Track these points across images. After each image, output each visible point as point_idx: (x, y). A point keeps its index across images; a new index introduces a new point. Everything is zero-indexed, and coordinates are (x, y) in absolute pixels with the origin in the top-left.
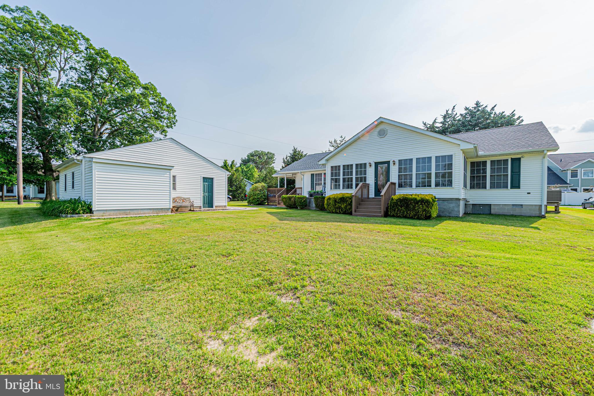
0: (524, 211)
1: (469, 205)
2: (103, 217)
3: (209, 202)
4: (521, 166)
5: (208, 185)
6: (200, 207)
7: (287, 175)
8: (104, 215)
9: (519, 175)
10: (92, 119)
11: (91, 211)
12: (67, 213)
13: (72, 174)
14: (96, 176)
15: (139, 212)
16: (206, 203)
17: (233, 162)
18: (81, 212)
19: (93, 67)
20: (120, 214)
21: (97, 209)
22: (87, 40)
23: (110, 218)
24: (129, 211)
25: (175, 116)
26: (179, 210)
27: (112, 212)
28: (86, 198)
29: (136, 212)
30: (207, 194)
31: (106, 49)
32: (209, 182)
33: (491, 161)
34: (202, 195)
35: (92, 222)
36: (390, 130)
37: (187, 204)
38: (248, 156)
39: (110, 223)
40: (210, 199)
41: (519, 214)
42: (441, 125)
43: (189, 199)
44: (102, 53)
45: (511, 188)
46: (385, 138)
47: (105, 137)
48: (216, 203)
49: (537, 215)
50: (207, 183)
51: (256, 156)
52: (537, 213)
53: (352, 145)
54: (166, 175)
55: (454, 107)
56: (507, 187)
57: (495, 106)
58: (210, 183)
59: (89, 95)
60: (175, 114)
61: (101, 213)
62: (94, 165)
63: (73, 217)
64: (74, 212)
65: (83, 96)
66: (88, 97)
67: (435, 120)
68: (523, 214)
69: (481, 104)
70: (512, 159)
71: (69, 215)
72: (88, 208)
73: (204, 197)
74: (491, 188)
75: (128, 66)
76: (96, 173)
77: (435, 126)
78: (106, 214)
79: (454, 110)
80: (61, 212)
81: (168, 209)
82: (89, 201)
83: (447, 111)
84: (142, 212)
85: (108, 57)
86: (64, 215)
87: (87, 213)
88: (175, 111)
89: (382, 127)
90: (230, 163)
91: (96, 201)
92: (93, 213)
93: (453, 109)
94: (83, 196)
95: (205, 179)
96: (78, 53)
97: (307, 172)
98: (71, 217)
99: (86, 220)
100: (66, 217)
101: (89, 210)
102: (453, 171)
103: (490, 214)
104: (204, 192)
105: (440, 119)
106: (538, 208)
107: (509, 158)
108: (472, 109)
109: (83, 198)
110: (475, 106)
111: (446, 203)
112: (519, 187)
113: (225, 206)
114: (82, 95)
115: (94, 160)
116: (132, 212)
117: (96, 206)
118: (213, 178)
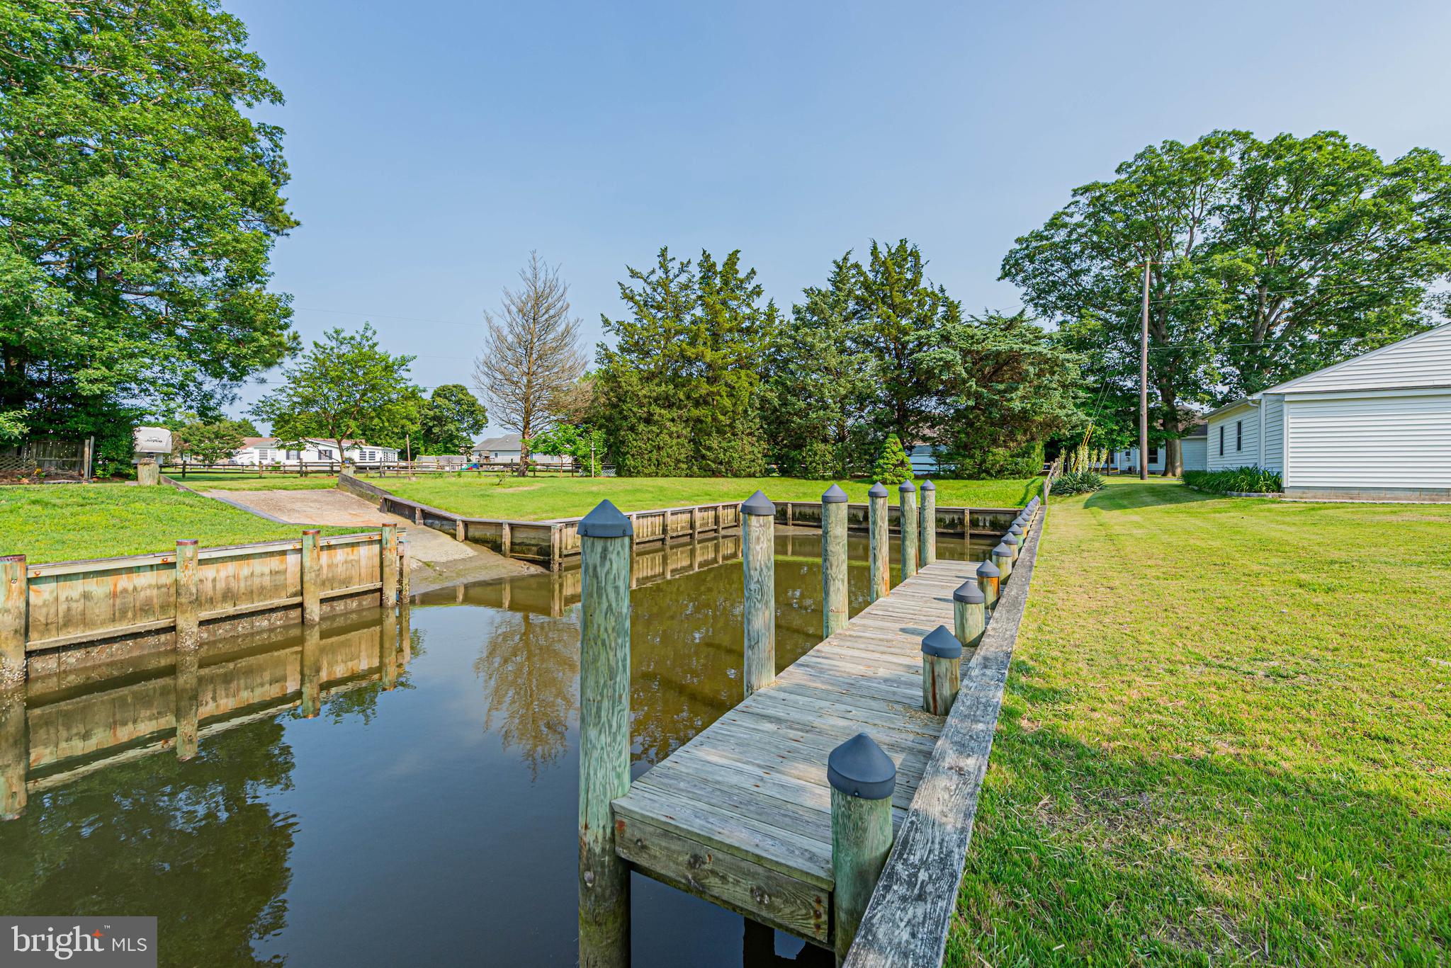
2: (1303, 500)
8: (1305, 496)
10: (1250, 299)
11: (1280, 488)
12: (1242, 490)
13: (1236, 425)
14: (1290, 426)
18: (1264, 489)
20: (1337, 497)
21: (1290, 485)
23: (1317, 503)
24: (1357, 492)
27: (1320, 492)
28: (1267, 466)
29: (1373, 494)
35: (1285, 505)
39: (1320, 509)
47: (1278, 332)
61: (1299, 493)
62: (1286, 407)
63: (1252, 496)
64: (1252, 488)
72: (1275, 482)
76: (1290, 421)
78: (1310, 495)
80: (1231, 489)
82: (1275, 471)
84: (1390, 494)
86: (1235, 493)
87: (1273, 491)
91: (1290, 470)
92: (1283, 492)
94: (1263, 463)
99: (1273, 502)
100: (1240, 496)
101: (1276, 485)
109: (1262, 466)
115: (1287, 398)
117: (1290, 479)
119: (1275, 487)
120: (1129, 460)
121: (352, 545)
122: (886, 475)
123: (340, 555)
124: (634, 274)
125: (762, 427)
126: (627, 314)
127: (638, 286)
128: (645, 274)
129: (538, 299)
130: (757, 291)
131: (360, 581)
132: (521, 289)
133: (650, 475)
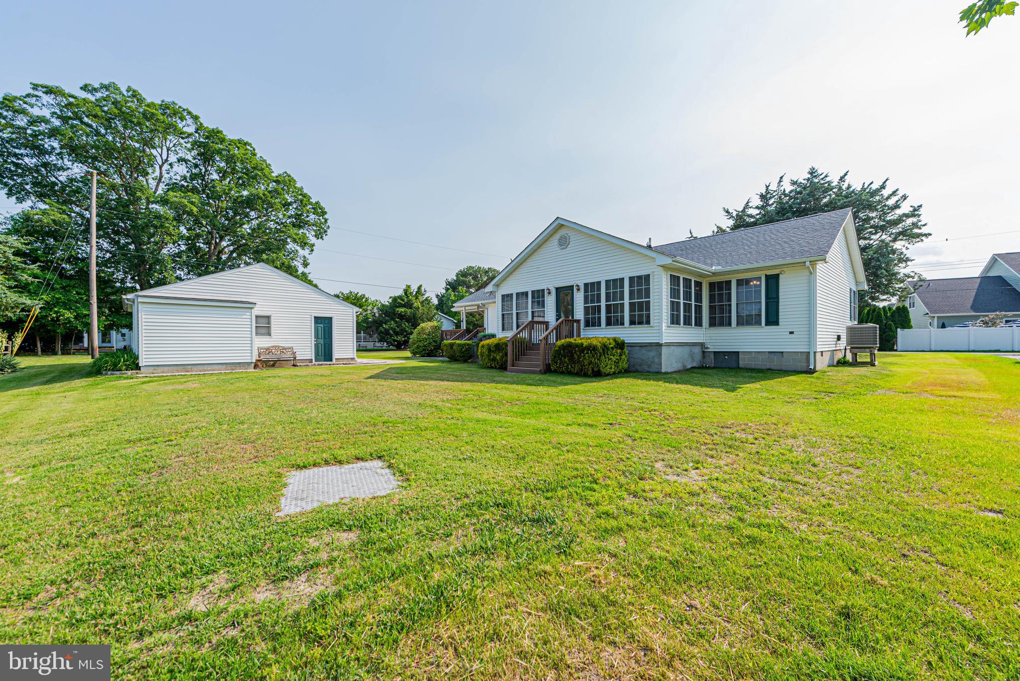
0: (786, 364)
1: (708, 354)
3: (325, 352)
4: (781, 287)
5: (324, 327)
6: (311, 361)
7: (467, 308)
8: (155, 371)
9: (778, 302)
11: (138, 368)
12: (108, 370)
14: (144, 320)
15: (206, 368)
16: (320, 354)
17: (419, 288)
18: (124, 367)
19: (207, 157)
20: (178, 371)
21: (144, 364)
22: (196, 118)
24: (190, 367)
25: (326, 220)
26: (277, 365)
27: (166, 369)
29: (200, 368)
30: (321, 341)
31: (220, 129)
32: (324, 326)
33: (737, 280)
34: (313, 343)
36: (574, 238)
37: (288, 355)
38: (457, 275)
40: (327, 349)
41: (779, 368)
42: (758, 211)
43: (291, 348)
44: (214, 134)
45: (766, 325)
46: (568, 249)
48: (336, 355)
49: (805, 369)
50: (322, 325)
51: (471, 274)
52: (802, 365)
53: (528, 260)
54: (244, 317)
55: (781, 178)
56: (760, 324)
57: (846, 175)
58: (327, 325)
59: (194, 200)
60: (326, 216)
61: (151, 370)
62: (140, 306)
63: (113, 374)
64: (115, 368)
65: (185, 201)
66: (192, 203)
67: (748, 203)
68: (784, 368)
69: (820, 172)
70: (766, 275)
71: (109, 372)
72: (133, 362)
73: (316, 346)
74: (738, 325)
75: (254, 150)
76: (144, 317)
77: (749, 213)
78: (159, 371)
79: (781, 184)
80: (100, 369)
81: (249, 364)
83: (767, 187)
84: (209, 368)
85: (222, 141)
87: (132, 369)
88: (326, 213)
89: (562, 232)
90: (416, 290)
91: (144, 353)
92: (139, 370)
93: (780, 181)
95: (317, 320)
96: (187, 137)
97: (490, 303)
98: (111, 374)
99: (132, 378)
100: (106, 374)
101: (135, 365)
102: (651, 299)
103: (738, 368)
104: (317, 336)
105: (757, 202)
106: (804, 357)
107: (762, 274)
108: (803, 182)
110: (809, 176)
111: (644, 351)
112: (776, 323)
113: (353, 359)
114: (183, 200)
115: (139, 300)
116: (195, 368)
117: (144, 360)
118: (331, 318)
119: (133, 366)
120: (124, 340)
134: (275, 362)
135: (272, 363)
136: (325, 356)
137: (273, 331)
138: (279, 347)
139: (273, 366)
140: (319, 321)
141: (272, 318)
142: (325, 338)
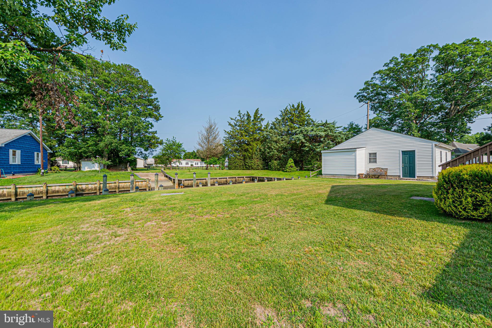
3: (410, 172)
5: (409, 157)
6: (399, 176)
14: (323, 159)
16: (406, 173)
21: (323, 173)
26: (380, 177)
30: (408, 165)
34: (401, 166)
40: (411, 170)
48: (417, 174)
54: (353, 155)
58: (411, 155)
73: (404, 168)
76: (323, 157)
84: (341, 176)
92: (322, 175)
95: (404, 152)
104: (404, 163)
113: (432, 177)
118: (414, 151)
121: (142, 182)
122: (287, 170)
123: (140, 183)
124: (232, 119)
125: (261, 157)
126: (229, 129)
127: (233, 122)
128: (234, 119)
129: (211, 127)
130: (262, 120)
131: (143, 187)
132: (207, 126)
133: (233, 169)
134: (379, 176)
135: (377, 176)
136: (410, 174)
137: (378, 160)
138: (380, 168)
139: (378, 178)
140: (406, 153)
141: (377, 154)
142: (410, 163)
